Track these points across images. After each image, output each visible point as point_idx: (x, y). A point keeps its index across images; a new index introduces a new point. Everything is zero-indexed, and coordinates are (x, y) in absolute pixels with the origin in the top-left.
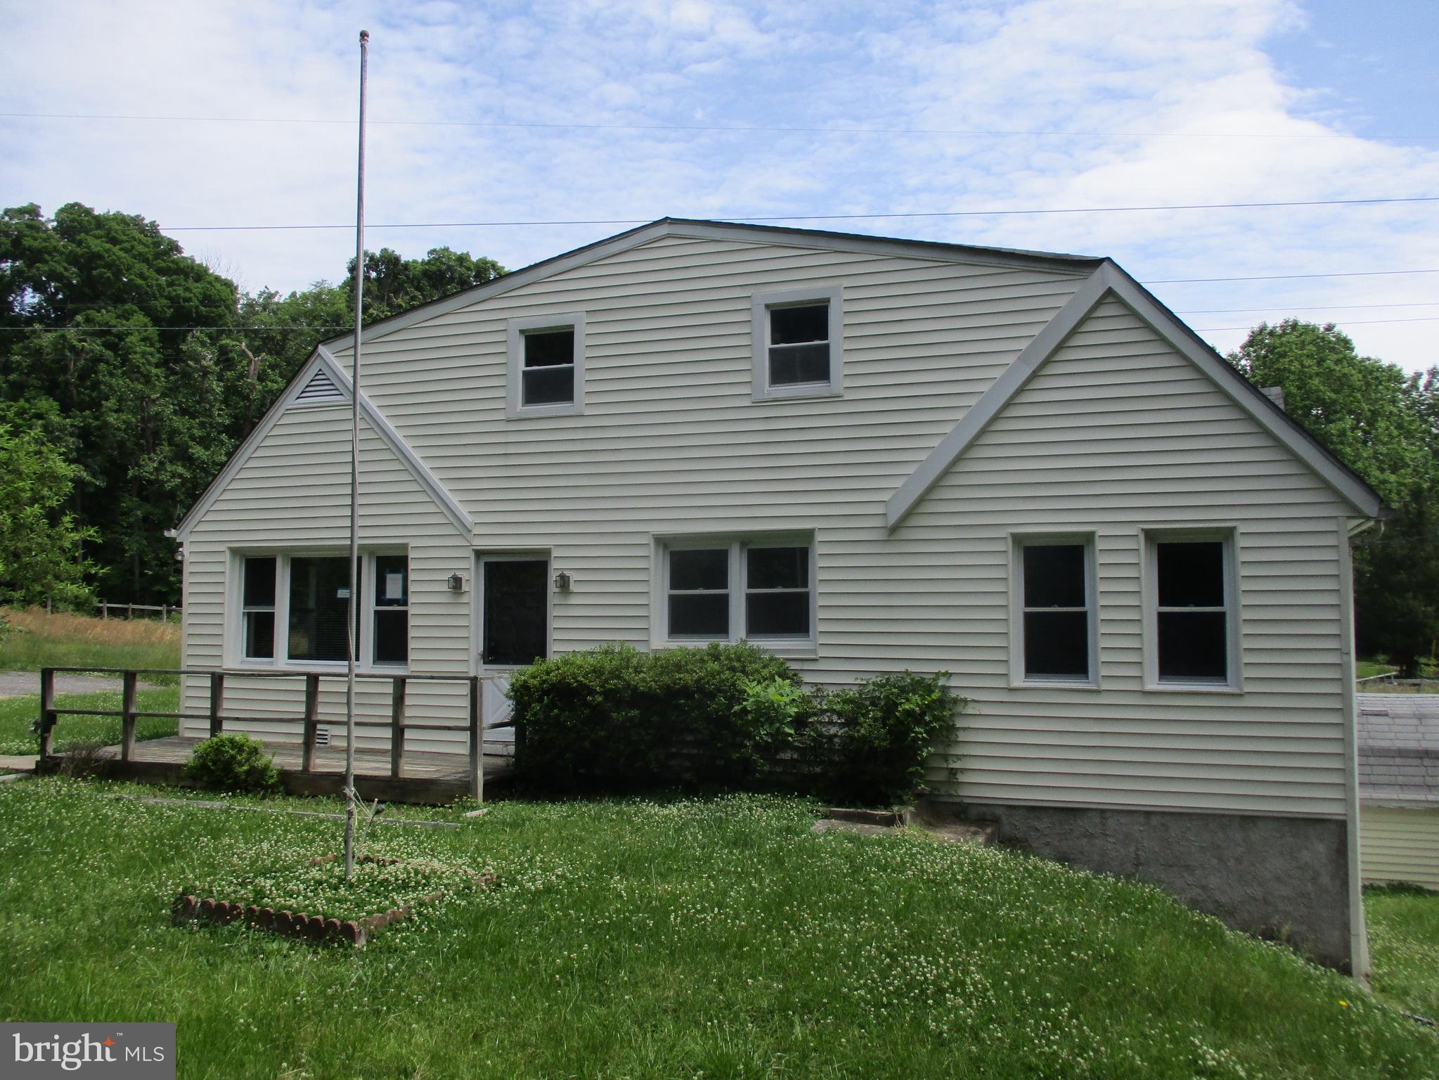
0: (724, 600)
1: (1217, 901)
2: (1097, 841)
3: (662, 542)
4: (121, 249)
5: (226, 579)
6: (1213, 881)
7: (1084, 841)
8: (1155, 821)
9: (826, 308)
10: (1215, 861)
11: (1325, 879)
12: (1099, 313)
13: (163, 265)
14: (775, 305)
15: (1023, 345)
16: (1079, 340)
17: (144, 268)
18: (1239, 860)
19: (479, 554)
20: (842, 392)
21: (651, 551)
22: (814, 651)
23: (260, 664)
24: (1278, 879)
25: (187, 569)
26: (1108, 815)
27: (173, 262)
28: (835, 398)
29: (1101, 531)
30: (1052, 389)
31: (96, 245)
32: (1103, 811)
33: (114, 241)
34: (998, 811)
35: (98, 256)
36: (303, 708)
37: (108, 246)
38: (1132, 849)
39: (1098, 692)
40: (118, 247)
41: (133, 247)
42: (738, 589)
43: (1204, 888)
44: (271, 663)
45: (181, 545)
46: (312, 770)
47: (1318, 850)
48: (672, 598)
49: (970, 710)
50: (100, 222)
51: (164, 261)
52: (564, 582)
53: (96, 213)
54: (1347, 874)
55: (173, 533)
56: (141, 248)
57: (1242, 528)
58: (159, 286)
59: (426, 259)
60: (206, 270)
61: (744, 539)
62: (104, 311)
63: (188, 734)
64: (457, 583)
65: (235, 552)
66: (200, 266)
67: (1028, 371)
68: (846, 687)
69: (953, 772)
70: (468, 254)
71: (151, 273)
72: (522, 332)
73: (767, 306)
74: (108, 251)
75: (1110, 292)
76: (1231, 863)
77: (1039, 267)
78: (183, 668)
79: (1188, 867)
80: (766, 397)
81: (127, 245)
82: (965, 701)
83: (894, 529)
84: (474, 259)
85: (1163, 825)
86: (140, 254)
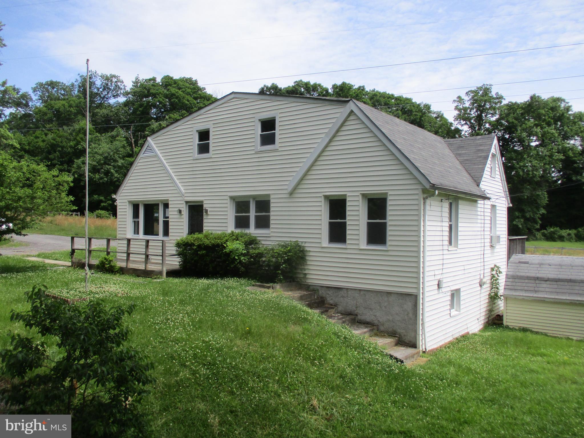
0: (248, 217)
1: (379, 321)
2: (345, 299)
3: (232, 198)
4: (182, 91)
5: (127, 210)
6: (378, 314)
7: (342, 299)
8: (362, 293)
9: (275, 120)
10: (379, 307)
11: (411, 315)
12: (349, 119)
13: (196, 96)
14: (262, 119)
15: (326, 131)
16: (344, 128)
17: (188, 97)
18: (385, 307)
19: (187, 202)
20: (278, 148)
21: (228, 201)
22: (269, 234)
23: (136, 236)
24: (397, 314)
25: (118, 208)
26: (348, 290)
27: (199, 94)
28: (276, 150)
29: (348, 194)
30: (336, 146)
31: (173, 90)
32: (347, 289)
33: (180, 89)
34: (318, 288)
35: (174, 95)
36: (126, 249)
37: (177, 90)
38: (355, 302)
39: (346, 249)
40: (181, 90)
41: (186, 90)
42: (252, 214)
43: (375, 316)
44: (138, 236)
45: (116, 200)
46: (128, 267)
47: (409, 305)
48: (236, 217)
49: (311, 254)
50: (175, 82)
51: (196, 94)
52: (207, 211)
53: (174, 78)
54: (417, 314)
55: (114, 196)
56: (189, 90)
57: (390, 193)
58: (194, 103)
59: (294, 85)
60: (212, 96)
61: (254, 197)
62: (175, 114)
63: (119, 258)
64: (180, 211)
65: (130, 202)
66: (209, 94)
67: (327, 140)
68: (268, 245)
69: (305, 274)
70: (309, 82)
71: (190, 99)
72: (197, 131)
73: (260, 120)
74: (177, 92)
75: (352, 111)
76: (383, 308)
77: (333, 103)
78: (118, 238)
79: (371, 309)
80: (259, 151)
81: (184, 90)
82: (310, 251)
83: (291, 194)
84: (312, 83)
85: (364, 294)
86: (188, 92)
